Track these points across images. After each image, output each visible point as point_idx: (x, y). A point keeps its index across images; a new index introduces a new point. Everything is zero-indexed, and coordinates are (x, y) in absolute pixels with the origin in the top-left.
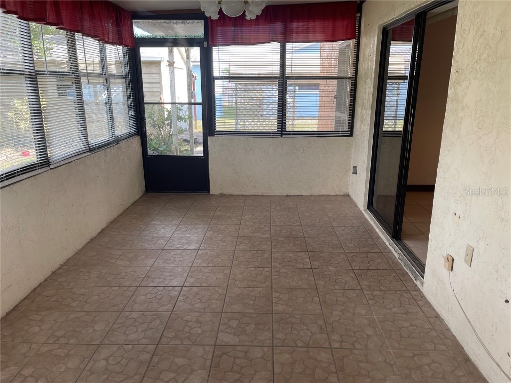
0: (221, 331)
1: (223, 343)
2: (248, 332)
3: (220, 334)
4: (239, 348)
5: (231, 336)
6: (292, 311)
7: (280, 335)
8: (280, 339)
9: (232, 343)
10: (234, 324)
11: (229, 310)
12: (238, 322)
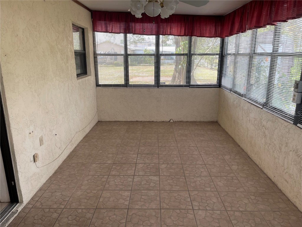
0: (158, 181)
1: (156, 176)
2: (145, 181)
3: (158, 180)
4: (149, 175)
5: (153, 179)
6: (119, 192)
7: (130, 180)
8: (130, 178)
9: (152, 177)
10: (152, 184)
11: (156, 191)
12: (150, 185)
